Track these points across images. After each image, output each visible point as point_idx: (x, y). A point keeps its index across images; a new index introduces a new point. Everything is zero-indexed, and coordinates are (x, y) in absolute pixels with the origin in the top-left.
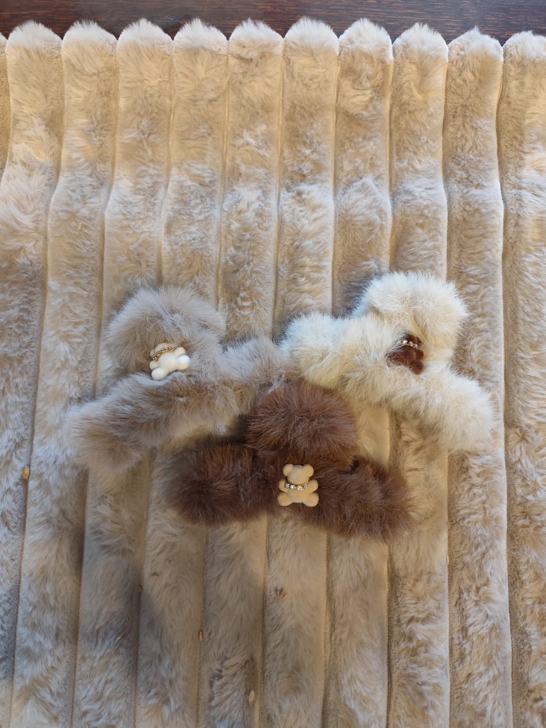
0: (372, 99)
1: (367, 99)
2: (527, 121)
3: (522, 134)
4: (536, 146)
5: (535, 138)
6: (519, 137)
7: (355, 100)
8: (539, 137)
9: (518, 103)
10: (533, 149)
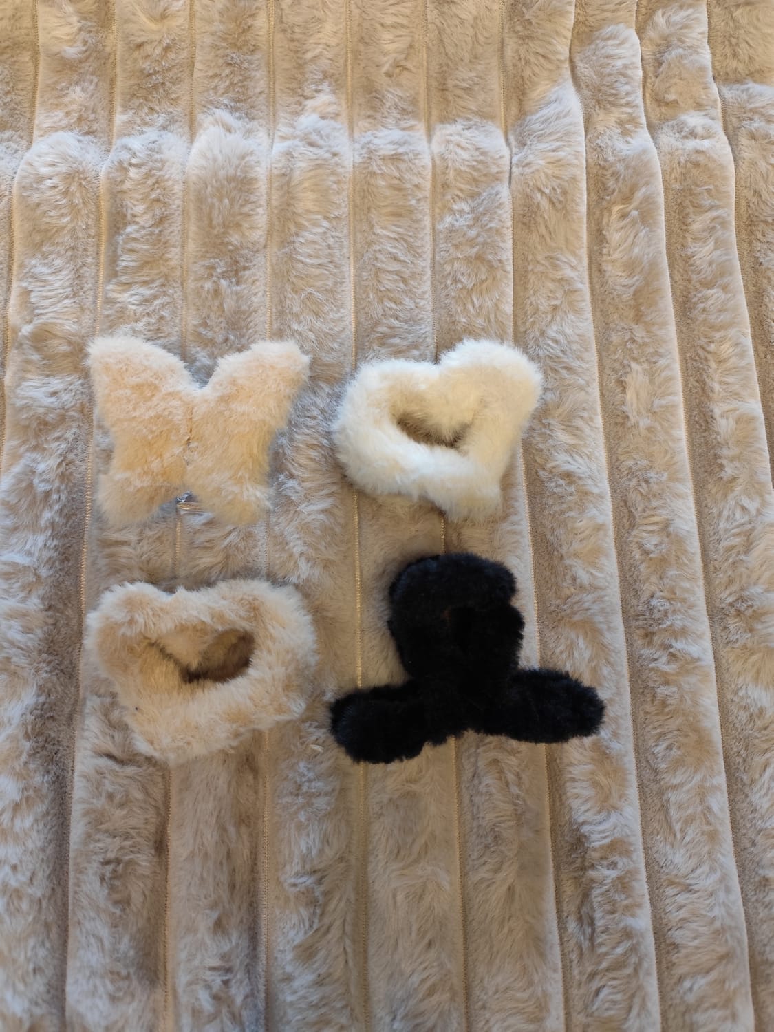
0: (80, 30)
1: (75, 29)
2: (309, 55)
3: (303, 74)
4: (320, 88)
5: (321, 76)
6: (299, 76)
7: (57, 33)
8: (325, 77)
9: (297, 30)
10: (318, 91)
